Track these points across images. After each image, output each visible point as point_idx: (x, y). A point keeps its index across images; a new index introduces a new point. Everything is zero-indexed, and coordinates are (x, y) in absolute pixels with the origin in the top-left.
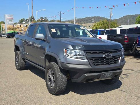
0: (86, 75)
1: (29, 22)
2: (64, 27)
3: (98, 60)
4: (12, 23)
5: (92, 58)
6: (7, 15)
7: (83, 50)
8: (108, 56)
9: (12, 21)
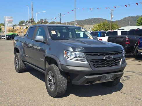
0: (86, 77)
1: (29, 24)
2: (64, 29)
3: (98, 62)
5: (93, 60)
7: (83, 52)
9: (11, 23)
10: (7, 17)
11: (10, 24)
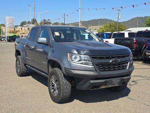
0: (91, 81)
1: (31, 24)
2: (68, 30)
4: (12, 25)
5: (98, 63)
6: (7, 17)
7: (89, 55)
8: (115, 61)
9: (12, 23)
10: (8, 18)
11: (11, 25)
